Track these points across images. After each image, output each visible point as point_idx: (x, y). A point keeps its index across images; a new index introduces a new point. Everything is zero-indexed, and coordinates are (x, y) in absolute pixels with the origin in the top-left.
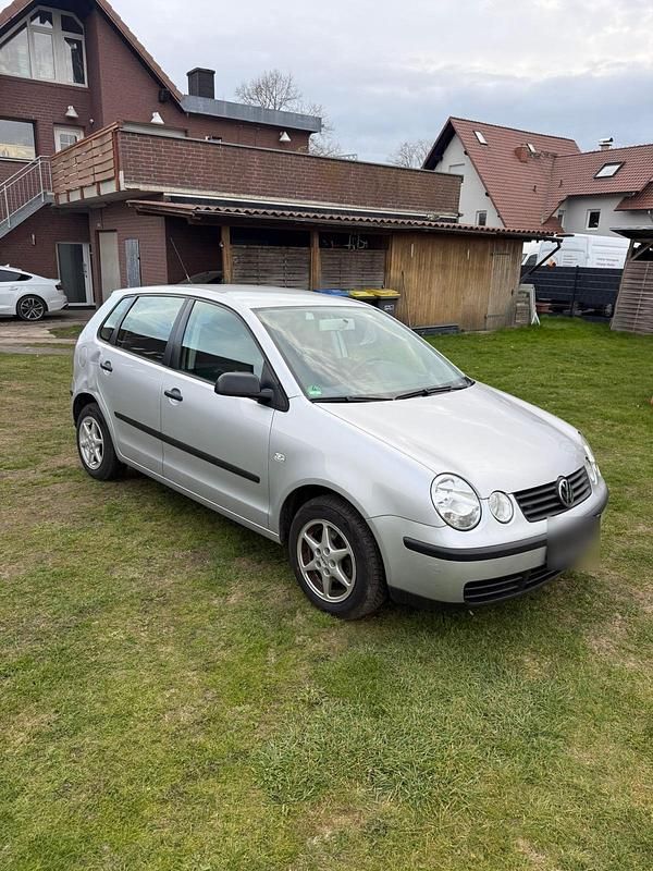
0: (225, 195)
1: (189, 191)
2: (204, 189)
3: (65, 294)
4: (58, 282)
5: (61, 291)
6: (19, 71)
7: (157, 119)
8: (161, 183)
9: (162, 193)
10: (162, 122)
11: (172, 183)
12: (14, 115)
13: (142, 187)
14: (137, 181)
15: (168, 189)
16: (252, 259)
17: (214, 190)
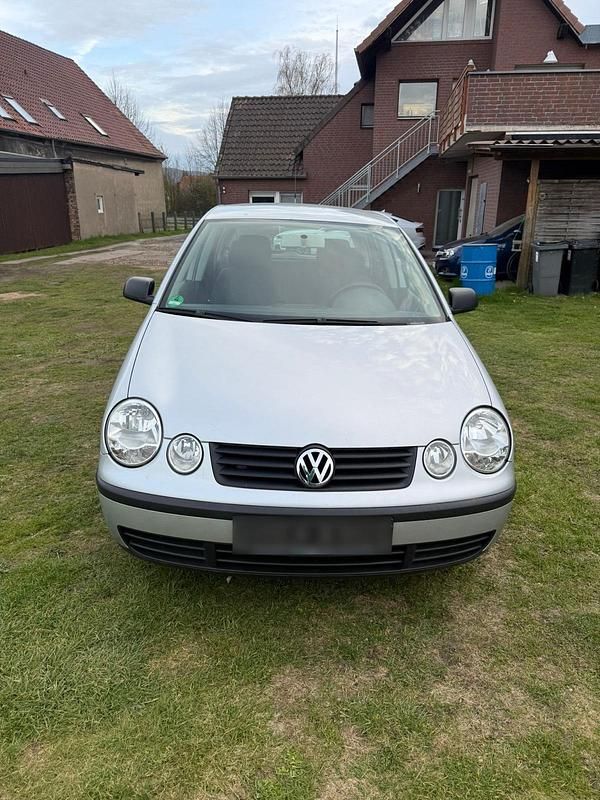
0: (578, 128)
1: (535, 128)
2: (554, 124)
3: (424, 236)
4: (418, 225)
5: (421, 233)
6: (432, 35)
7: (551, 57)
8: (505, 122)
9: (505, 133)
10: (555, 60)
11: (517, 121)
12: (421, 77)
13: (483, 129)
14: (479, 123)
15: (511, 128)
16: (563, 195)
17: (564, 124)
